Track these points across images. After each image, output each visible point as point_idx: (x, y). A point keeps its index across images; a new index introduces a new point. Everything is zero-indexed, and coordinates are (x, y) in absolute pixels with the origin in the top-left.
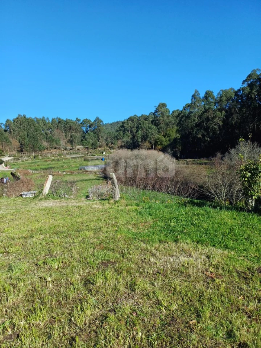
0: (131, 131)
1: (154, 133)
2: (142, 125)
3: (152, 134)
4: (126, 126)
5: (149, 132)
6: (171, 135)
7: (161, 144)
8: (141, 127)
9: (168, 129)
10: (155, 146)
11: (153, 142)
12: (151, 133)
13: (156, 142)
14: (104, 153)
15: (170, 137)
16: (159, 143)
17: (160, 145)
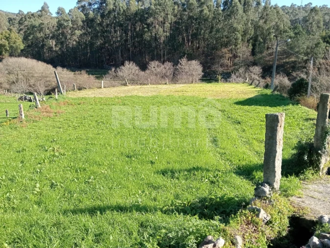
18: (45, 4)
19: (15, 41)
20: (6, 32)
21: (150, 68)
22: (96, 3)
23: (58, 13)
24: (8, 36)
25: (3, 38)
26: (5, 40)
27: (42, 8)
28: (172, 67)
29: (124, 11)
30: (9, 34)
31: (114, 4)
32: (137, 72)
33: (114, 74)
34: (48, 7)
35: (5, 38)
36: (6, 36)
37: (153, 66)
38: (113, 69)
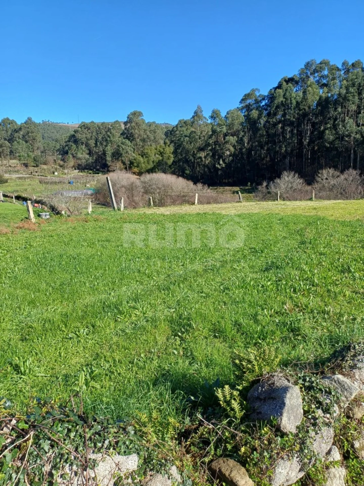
0: (87, 145)
1: (129, 151)
2: (112, 139)
3: (127, 152)
4: (79, 136)
5: (123, 149)
6: (149, 155)
7: (138, 166)
8: (111, 141)
9: (146, 147)
10: (130, 168)
11: (128, 163)
12: (125, 151)
13: (132, 163)
14: (56, 173)
15: (148, 158)
16: (135, 164)
17: (136, 168)
18: (199, 107)
19: (169, 156)
20: (161, 146)
21: (319, 179)
22: (264, 99)
23: (212, 117)
24: (162, 150)
25: (157, 154)
26: (159, 155)
27: (196, 113)
28: (358, 177)
29: (298, 103)
30: (164, 149)
31: (284, 95)
32: (300, 187)
33: (265, 190)
34: (201, 111)
35: (159, 153)
36: (160, 151)
37: (325, 176)
38: (265, 184)
